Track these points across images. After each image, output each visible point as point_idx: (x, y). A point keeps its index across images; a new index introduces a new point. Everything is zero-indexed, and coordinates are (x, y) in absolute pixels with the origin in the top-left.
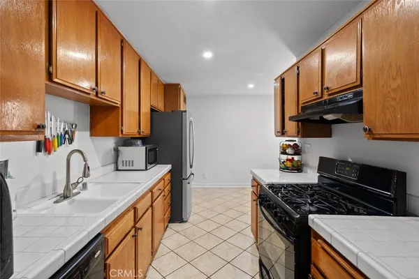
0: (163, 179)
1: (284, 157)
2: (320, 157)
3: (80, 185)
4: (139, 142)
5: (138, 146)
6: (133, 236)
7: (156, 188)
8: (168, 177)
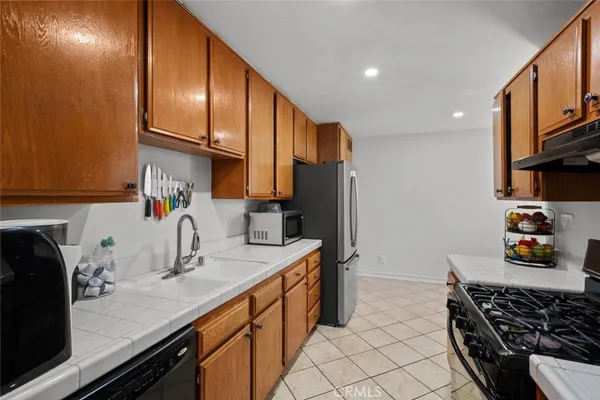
0: (305, 259)
1: (516, 238)
2: (590, 241)
3: (195, 260)
4: (277, 207)
5: (275, 211)
6: (247, 335)
7: (292, 272)
8: (316, 257)
